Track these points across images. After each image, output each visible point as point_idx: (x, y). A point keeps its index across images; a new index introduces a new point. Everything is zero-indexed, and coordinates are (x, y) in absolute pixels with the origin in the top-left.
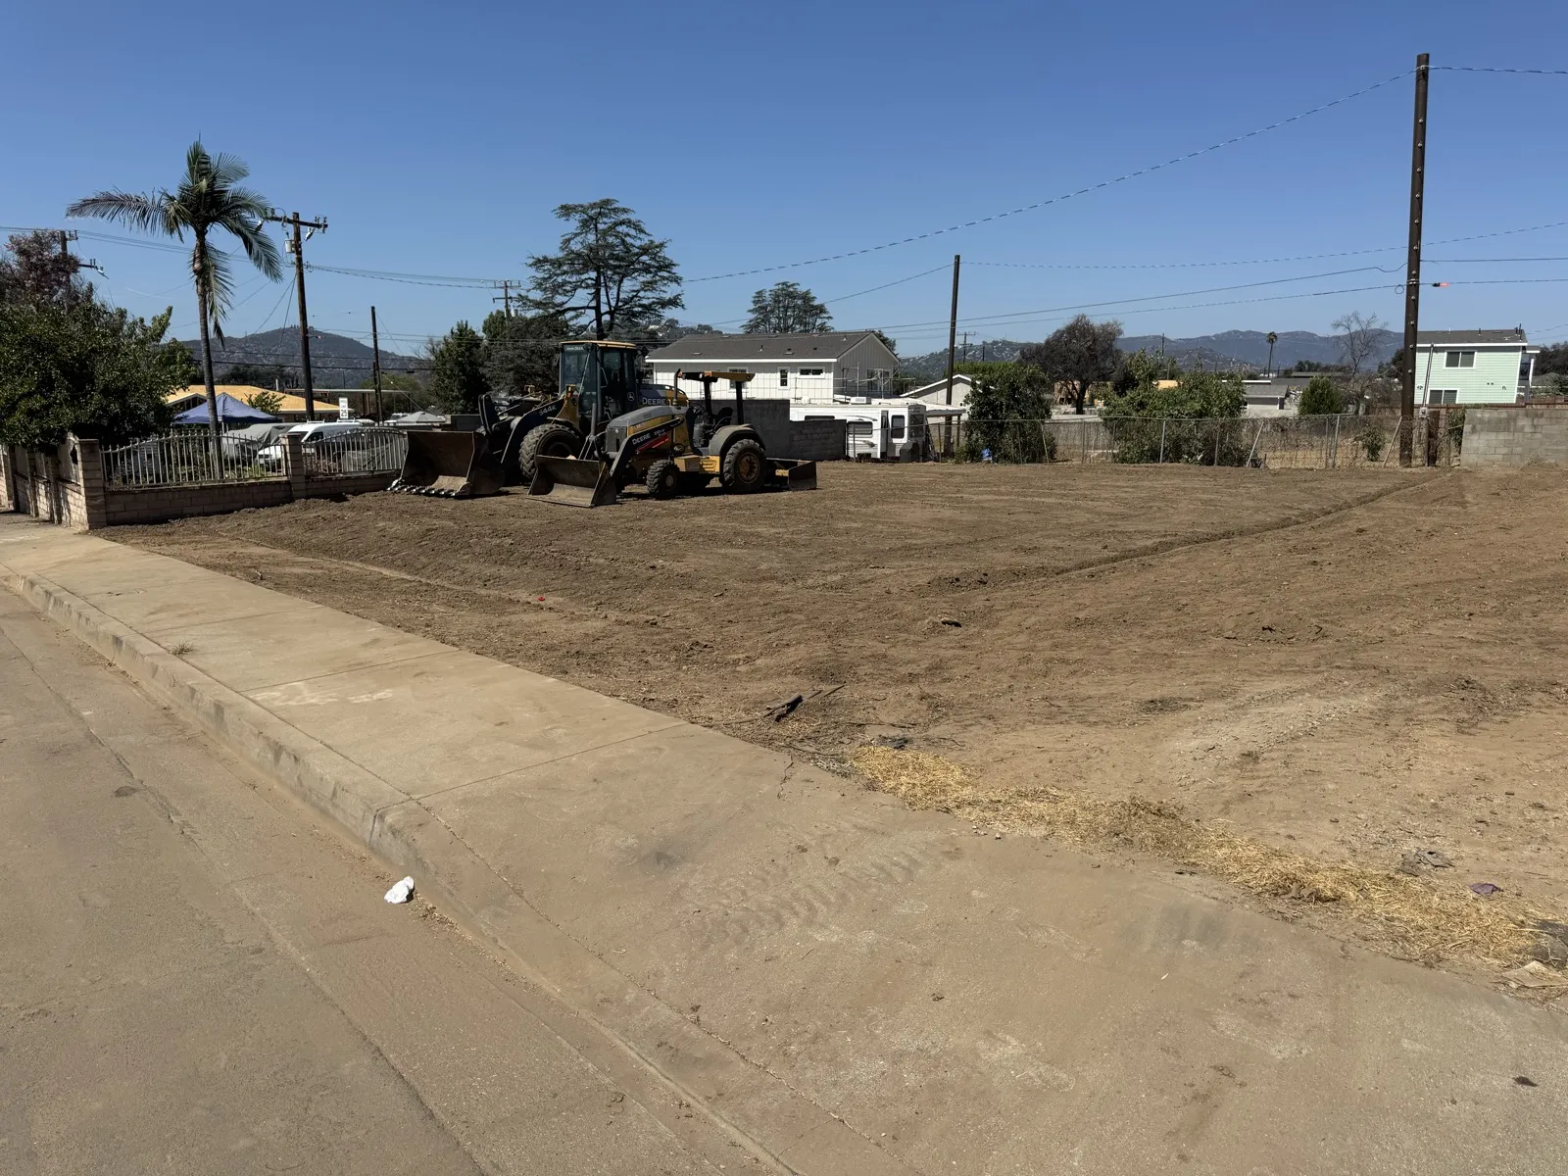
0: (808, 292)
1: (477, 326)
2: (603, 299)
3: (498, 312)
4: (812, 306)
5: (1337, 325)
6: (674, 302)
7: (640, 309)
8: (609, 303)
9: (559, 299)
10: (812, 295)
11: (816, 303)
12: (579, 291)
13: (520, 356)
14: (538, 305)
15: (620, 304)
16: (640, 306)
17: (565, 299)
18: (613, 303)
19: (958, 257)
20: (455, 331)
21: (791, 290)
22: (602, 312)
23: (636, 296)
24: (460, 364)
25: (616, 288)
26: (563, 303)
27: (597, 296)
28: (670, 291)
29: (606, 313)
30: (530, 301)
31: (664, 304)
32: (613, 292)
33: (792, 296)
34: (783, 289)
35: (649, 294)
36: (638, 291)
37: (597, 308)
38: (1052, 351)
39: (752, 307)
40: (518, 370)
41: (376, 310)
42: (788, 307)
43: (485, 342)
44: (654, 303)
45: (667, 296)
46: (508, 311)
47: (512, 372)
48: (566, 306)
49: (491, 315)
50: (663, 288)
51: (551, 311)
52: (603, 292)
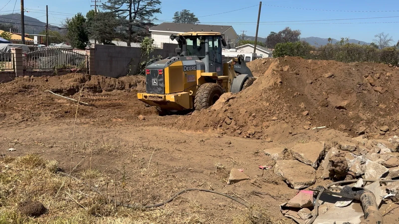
0: (193, 14)
1: (84, 15)
2: (133, 7)
3: (92, 10)
4: (193, 18)
5: (376, 36)
6: (157, 11)
7: (145, 12)
8: (135, 10)
9: (117, 6)
10: (194, 15)
11: (195, 17)
12: (124, 4)
13: (102, 26)
14: (109, 8)
15: (139, 10)
16: (145, 11)
17: (119, 6)
18: (136, 10)
19: (261, 2)
20: (77, 16)
21: (187, 12)
22: (132, 12)
23: (145, 7)
24: (78, 27)
25: (138, 4)
26: (118, 8)
27: (130, 6)
28: (157, 7)
29: (133, 13)
30: (107, 6)
31: (154, 11)
32: (136, 6)
33: (188, 14)
34: (184, 12)
35: (150, 7)
36: (146, 6)
37: (130, 11)
38: (278, 38)
39: (174, 17)
40: (100, 31)
41: (48, 7)
42: (186, 18)
43: (87, 21)
44: (151, 10)
45: (156, 8)
46: (96, 10)
47: (98, 31)
48: (119, 9)
49: (90, 11)
50: (155, 5)
51: (113, 10)
52: (133, 5)
